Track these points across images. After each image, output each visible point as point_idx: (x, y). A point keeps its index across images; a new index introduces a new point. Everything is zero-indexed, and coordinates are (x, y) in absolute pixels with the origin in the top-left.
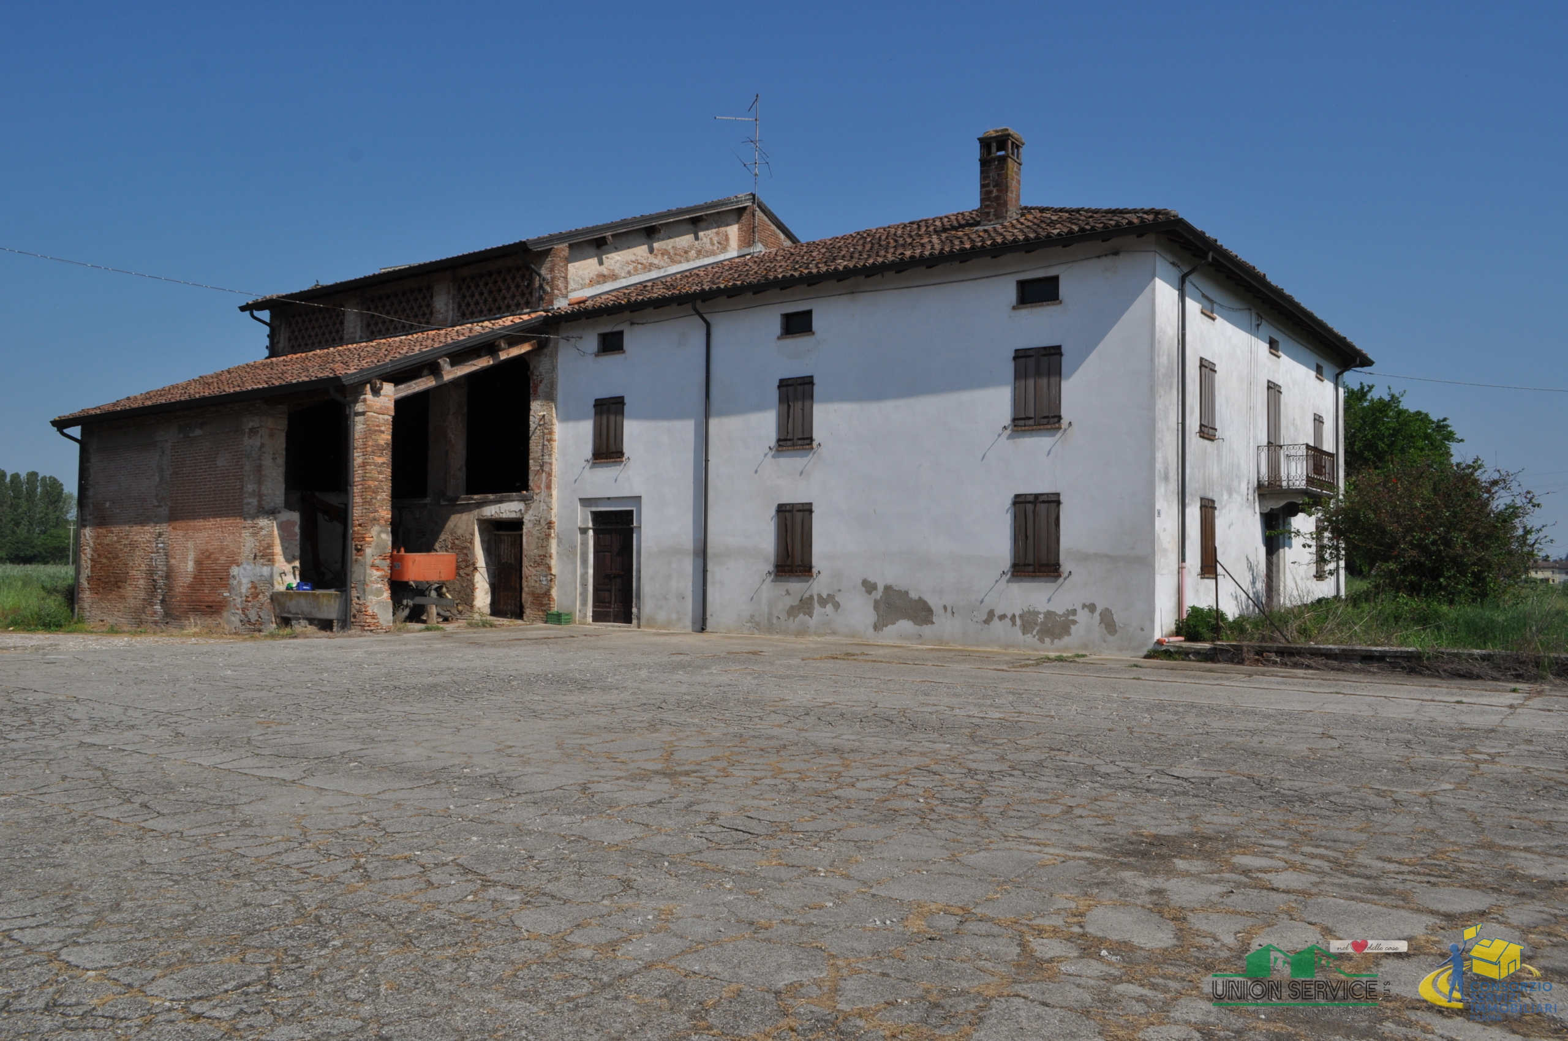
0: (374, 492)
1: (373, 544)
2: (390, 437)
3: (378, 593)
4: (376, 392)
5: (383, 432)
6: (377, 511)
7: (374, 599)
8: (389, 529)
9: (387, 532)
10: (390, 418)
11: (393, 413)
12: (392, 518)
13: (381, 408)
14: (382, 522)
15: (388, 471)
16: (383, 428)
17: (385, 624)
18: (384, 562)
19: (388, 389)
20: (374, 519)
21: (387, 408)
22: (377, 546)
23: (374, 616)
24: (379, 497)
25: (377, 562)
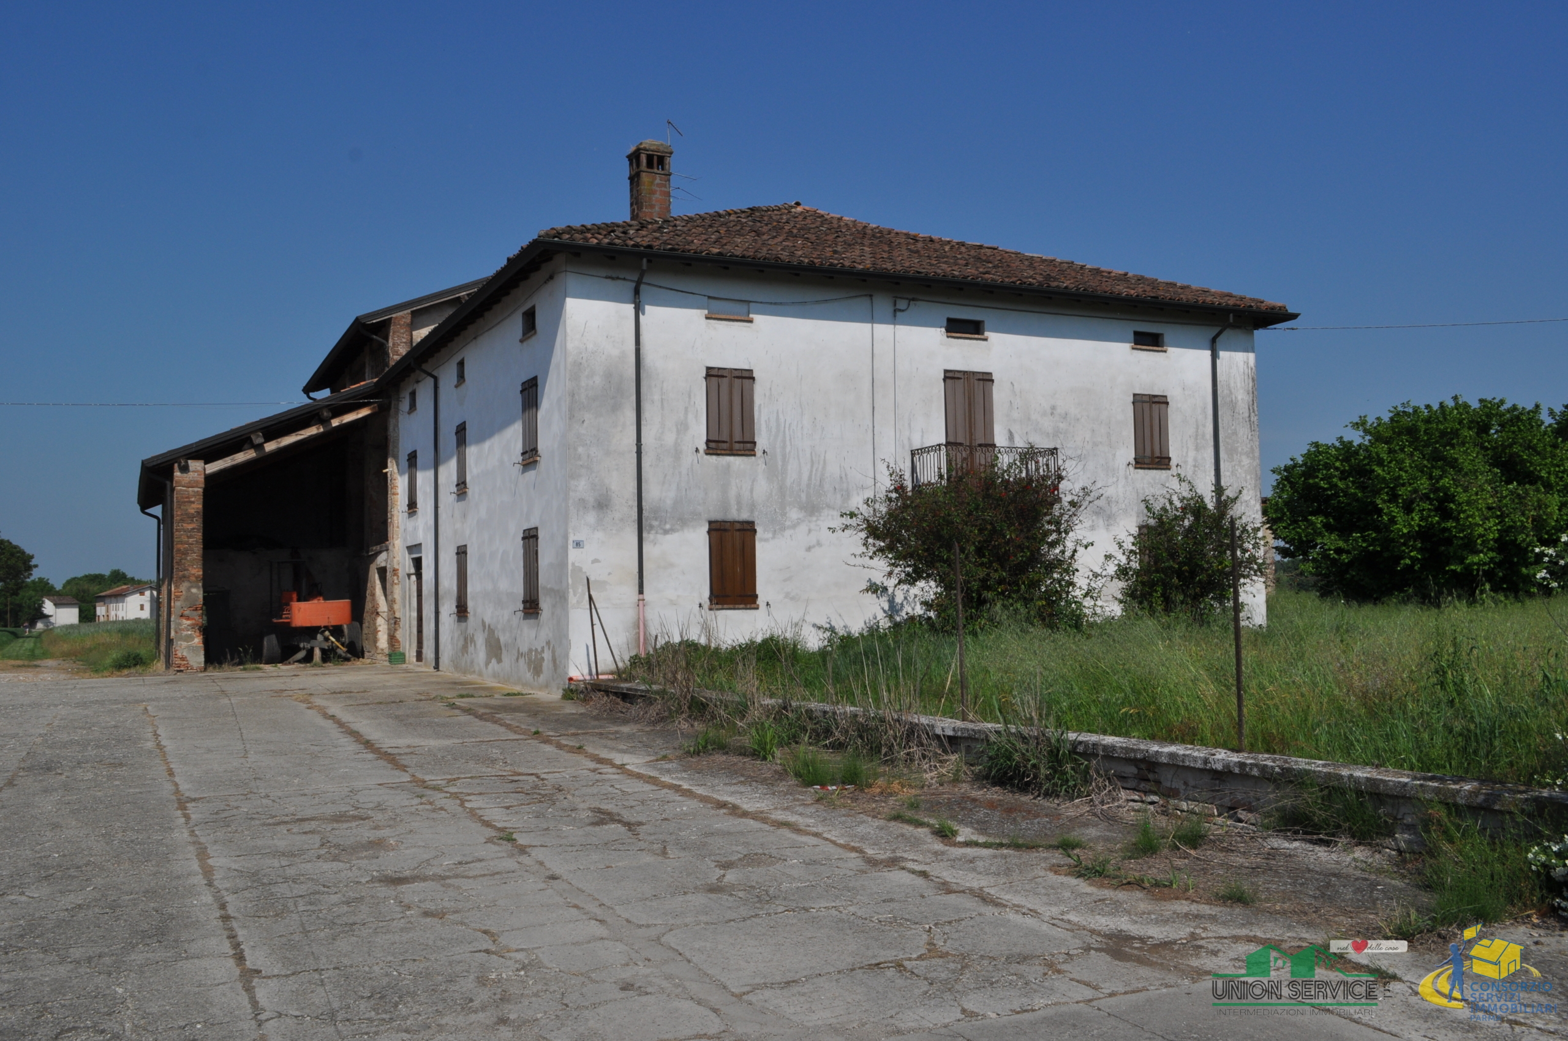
0: (183, 554)
1: (182, 598)
2: (201, 506)
3: (189, 638)
4: (185, 469)
5: (193, 502)
6: (188, 570)
7: (184, 644)
8: (200, 584)
9: (198, 588)
10: (201, 490)
11: (203, 486)
12: (204, 574)
13: (189, 482)
14: (193, 579)
15: (199, 535)
16: (193, 499)
17: (195, 666)
18: (195, 613)
19: (196, 465)
20: (184, 576)
21: (197, 482)
22: (186, 599)
23: (183, 659)
24: (188, 558)
25: (187, 613)
